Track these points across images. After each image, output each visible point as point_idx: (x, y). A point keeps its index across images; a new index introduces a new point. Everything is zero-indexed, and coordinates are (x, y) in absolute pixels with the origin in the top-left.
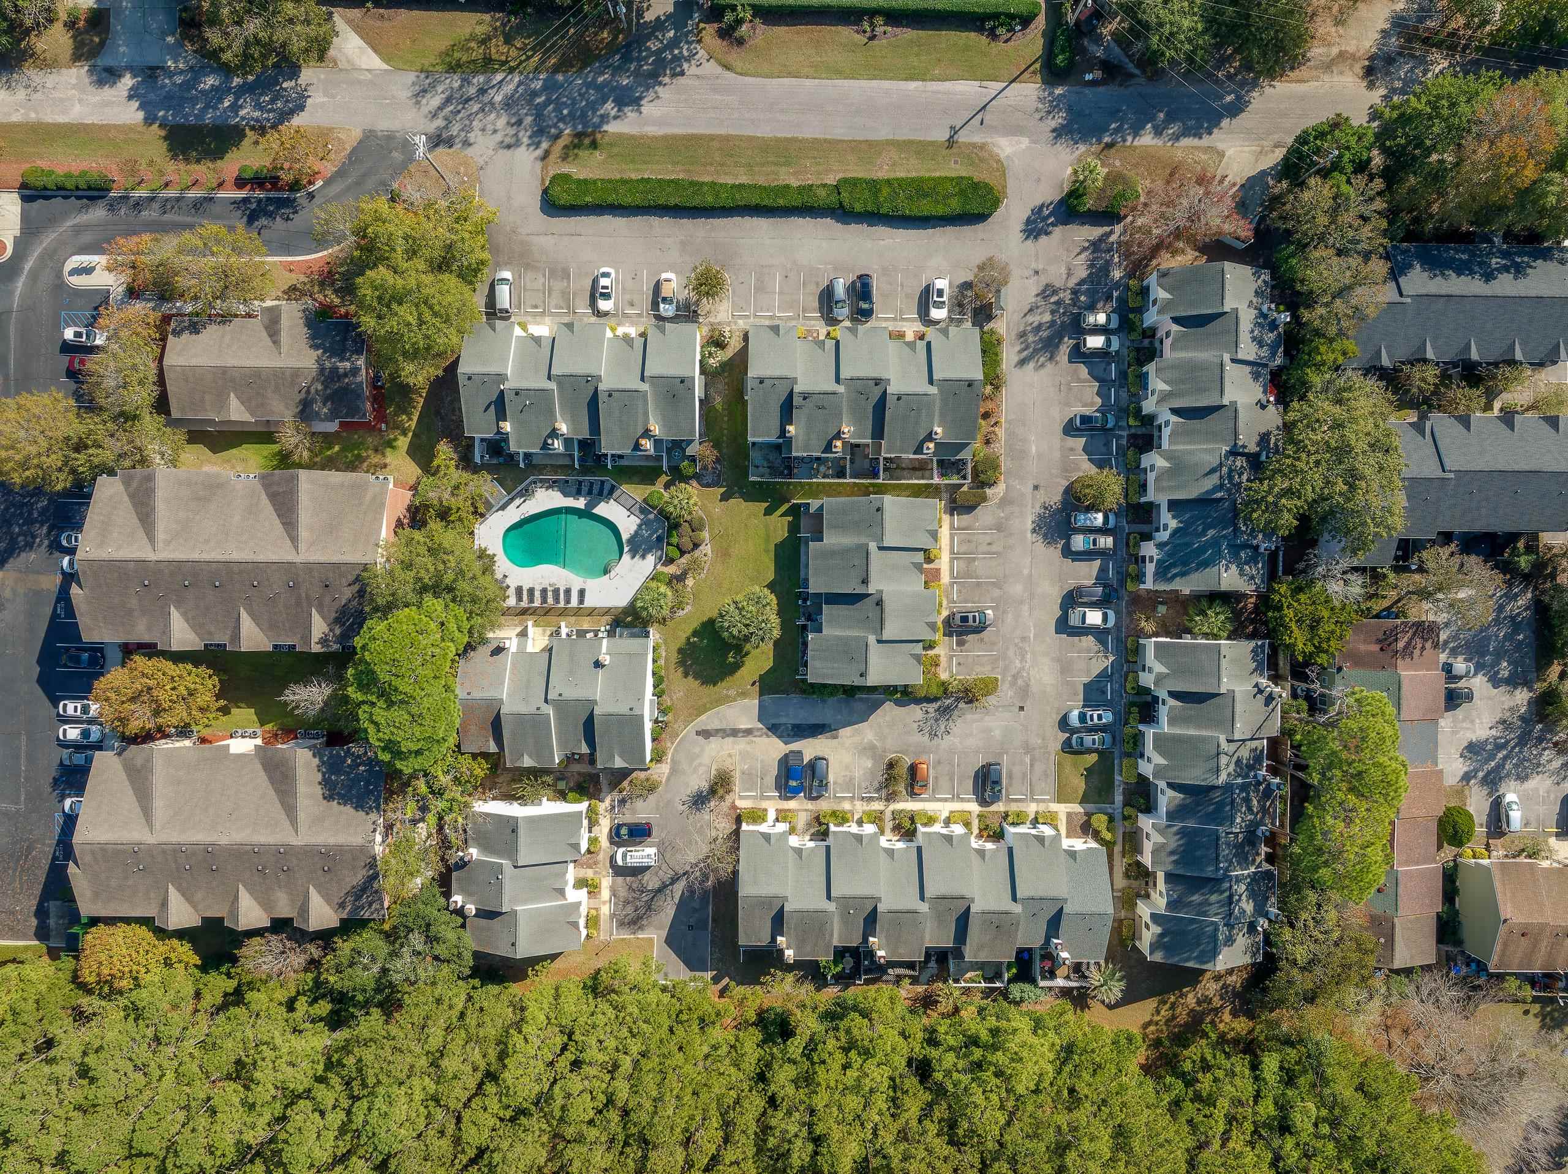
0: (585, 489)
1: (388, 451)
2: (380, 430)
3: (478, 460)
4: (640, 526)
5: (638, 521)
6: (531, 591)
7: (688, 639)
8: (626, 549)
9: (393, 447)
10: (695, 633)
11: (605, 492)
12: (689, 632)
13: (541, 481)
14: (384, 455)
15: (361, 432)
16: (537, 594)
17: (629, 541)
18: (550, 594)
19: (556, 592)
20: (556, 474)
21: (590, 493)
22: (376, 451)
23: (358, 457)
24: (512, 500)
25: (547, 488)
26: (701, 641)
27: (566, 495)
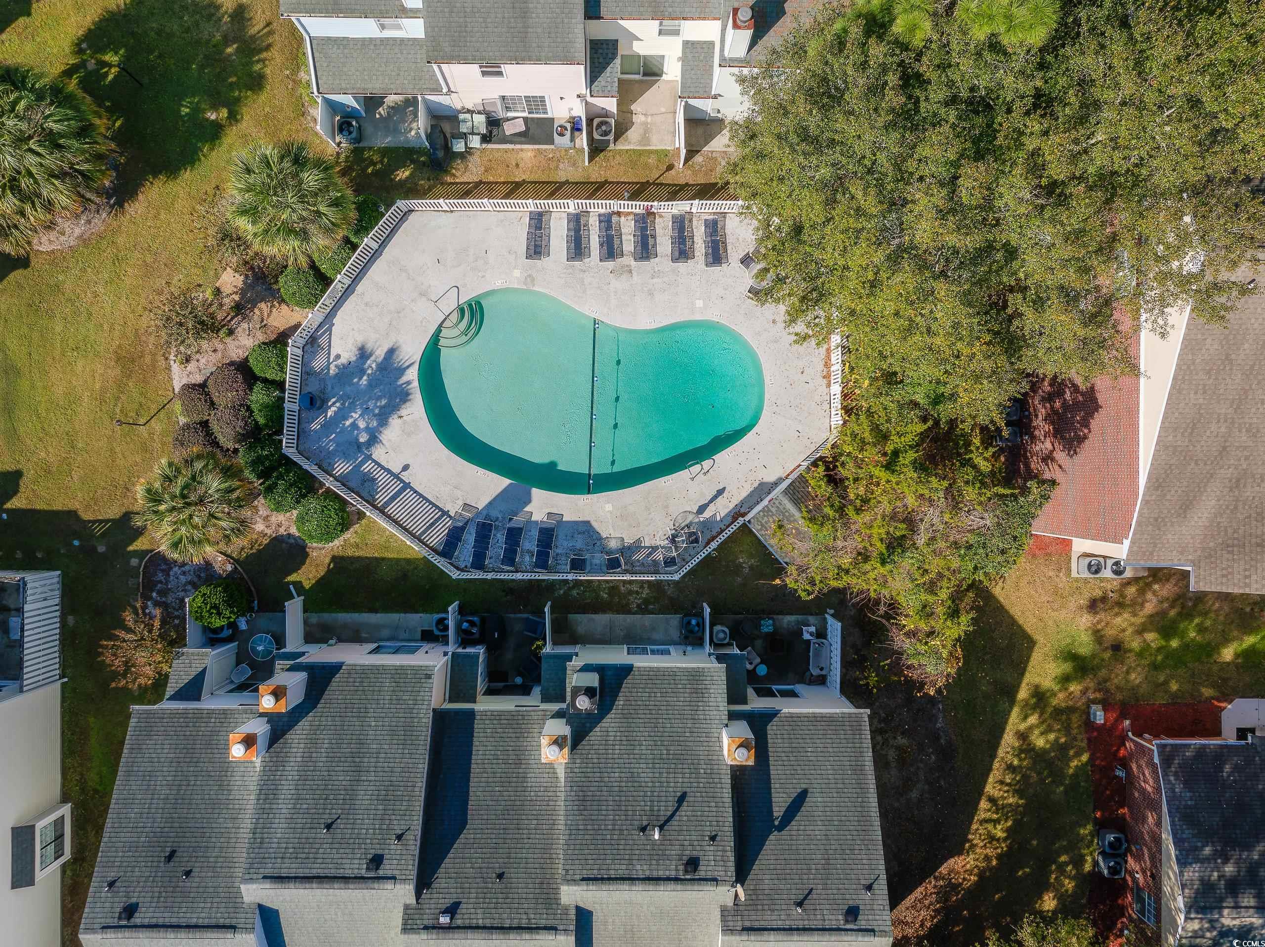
0: (529, 544)
1: (1085, 646)
2: (1106, 705)
3: (835, 627)
4: (374, 439)
5: (378, 453)
6: (683, 252)
7: (233, 117)
8: (412, 375)
9: (1071, 656)
10: (215, 132)
11: (470, 537)
12: (231, 136)
13: (654, 568)
14: (1098, 635)
15: (1161, 700)
16: (664, 244)
17: (404, 396)
18: (629, 243)
19: (610, 250)
20: (613, 588)
21: (514, 535)
22: (1117, 647)
23: (1167, 630)
24: (737, 514)
25: (637, 546)
26: (196, 110)
27: (585, 529)
